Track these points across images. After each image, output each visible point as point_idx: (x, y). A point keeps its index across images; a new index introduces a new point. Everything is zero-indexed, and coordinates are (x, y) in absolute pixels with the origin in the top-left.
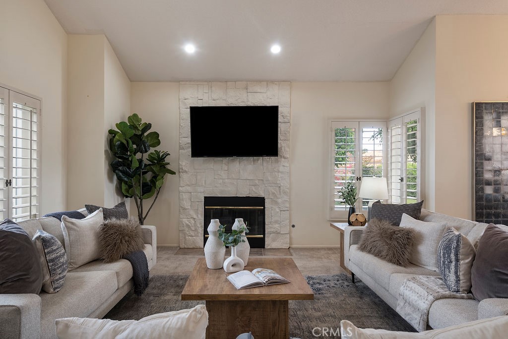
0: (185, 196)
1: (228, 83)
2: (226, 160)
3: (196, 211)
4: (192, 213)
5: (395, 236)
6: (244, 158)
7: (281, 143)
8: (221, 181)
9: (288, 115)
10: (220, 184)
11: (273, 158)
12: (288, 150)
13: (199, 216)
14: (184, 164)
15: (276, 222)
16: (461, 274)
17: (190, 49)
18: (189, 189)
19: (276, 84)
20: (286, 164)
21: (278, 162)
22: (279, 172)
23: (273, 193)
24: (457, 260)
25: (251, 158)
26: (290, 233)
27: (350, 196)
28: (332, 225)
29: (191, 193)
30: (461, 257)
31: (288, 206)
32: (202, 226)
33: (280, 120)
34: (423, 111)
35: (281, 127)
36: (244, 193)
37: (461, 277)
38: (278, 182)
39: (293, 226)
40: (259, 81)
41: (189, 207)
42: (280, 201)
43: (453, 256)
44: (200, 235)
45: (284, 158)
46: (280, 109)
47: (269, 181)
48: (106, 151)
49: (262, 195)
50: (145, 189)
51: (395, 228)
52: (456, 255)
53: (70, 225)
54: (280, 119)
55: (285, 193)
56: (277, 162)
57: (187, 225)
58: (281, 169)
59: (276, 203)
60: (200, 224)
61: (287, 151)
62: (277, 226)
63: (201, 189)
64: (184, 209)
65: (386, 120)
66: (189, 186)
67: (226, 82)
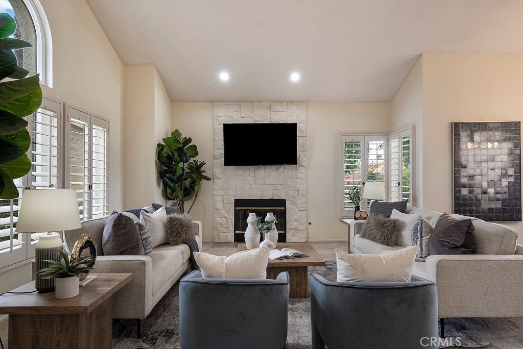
0: (219, 199)
1: (255, 103)
2: (252, 168)
3: (228, 211)
4: (224, 212)
5: (385, 225)
6: (268, 166)
7: (300, 154)
8: (249, 186)
9: (305, 130)
10: (248, 188)
11: (292, 166)
12: (305, 159)
13: (231, 216)
14: (217, 171)
15: (295, 220)
16: (424, 245)
17: (224, 77)
18: (222, 192)
19: (295, 104)
20: (303, 172)
21: (297, 170)
22: (297, 178)
23: (293, 196)
24: (422, 237)
25: (274, 167)
26: (307, 229)
27: (355, 197)
28: (341, 221)
29: (223, 196)
30: (424, 234)
31: (305, 206)
32: (232, 224)
33: (298, 135)
34: (414, 129)
35: (300, 140)
36: (268, 196)
37: (424, 248)
38: (297, 186)
39: (310, 223)
40: (280, 102)
41: (222, 208)
42: (298, 202)
43: (419, 234)
44: (231, 232)
45: (302, 166)
46: (298, 125)
47: (289, 185)
48: (156, 161)
49: (283, 198)
50: (185, 192)
51: (387, 219)
52: (421, 233)
53: (146, 217)
54: (299, 134)
55: (302, 195)
56: (296, 169)
57: (220, 223)
58: (300, 175)
59: (296, 204)
60: (231, 222)
61: (304, 161)
62: (296, 223)
63: (232, 193)
64: (218, 210)
65: (387, 134)
66: (222, 190)
67: (253, 102)
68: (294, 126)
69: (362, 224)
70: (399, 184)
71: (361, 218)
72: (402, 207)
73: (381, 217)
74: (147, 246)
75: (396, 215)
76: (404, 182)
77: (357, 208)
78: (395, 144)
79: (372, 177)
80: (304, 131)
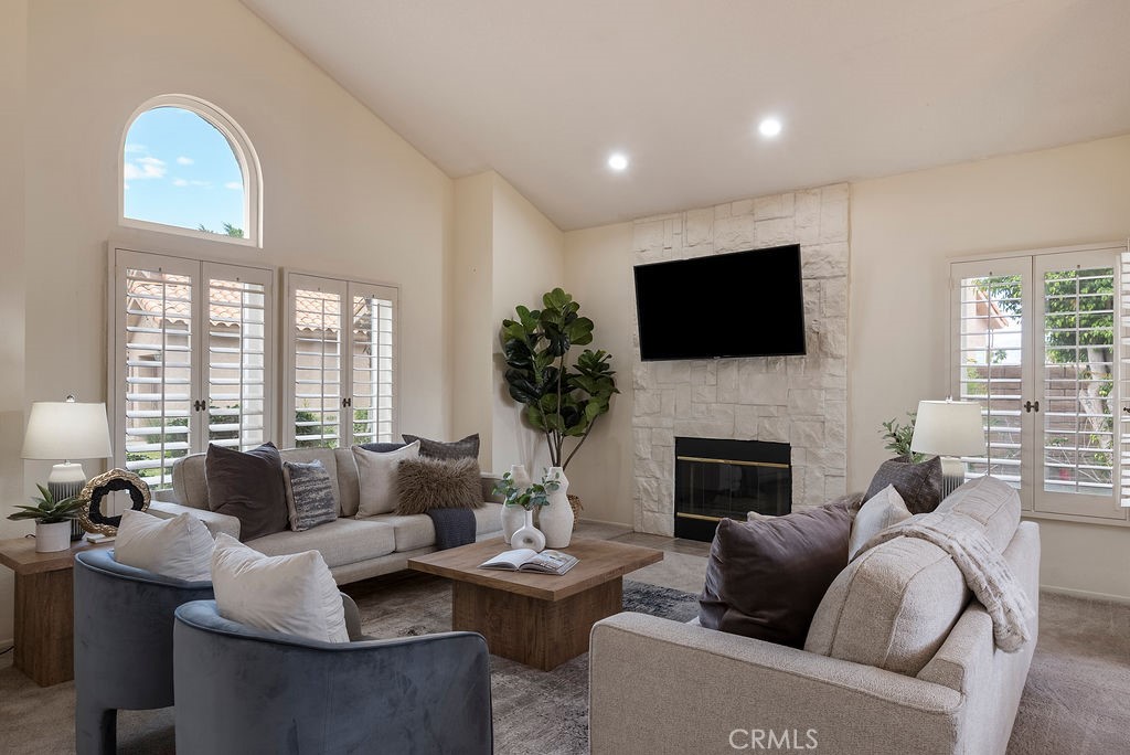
0: (642, 434)
1: (718, 208)
2: (711, 365)
3: (661, 464)
4: (653, 466)
6: (748, 359)
8: (703, 407)
9: (843, 259)
10: (703, 412)
12: (843, 338)
13: (666, 474)
14: (639, 373)
15: (814, 499)
18: (648, 420)
19: (814, 194)
20: (837, 371)
21: (819, 366)
22: (820, 388)
23: (809, 436)
25: (762, 360)
29: (651, 428)
31: (843, 465)
32: (670, 495)
33: (805, 274)
36: (746, 432)
38: (819, 411)
40: (776, 194)
41: (650, 456)
42: (822, 453)
44: (667, 511)
47: (797, 407)
49: (783, 438)
54: (807, 271)
55: (835, 436)
56: (817, 364)
57: (646, 490)
58: (827, 381)
59: (816, 458)
60: (668, 489)
61: (839, 342)
63: (668, 422)
64: (641, 459)
66: (648, 414)
67: (714, 206)
68: (792, 253)
74: (301, 505)
80: (838, 262)
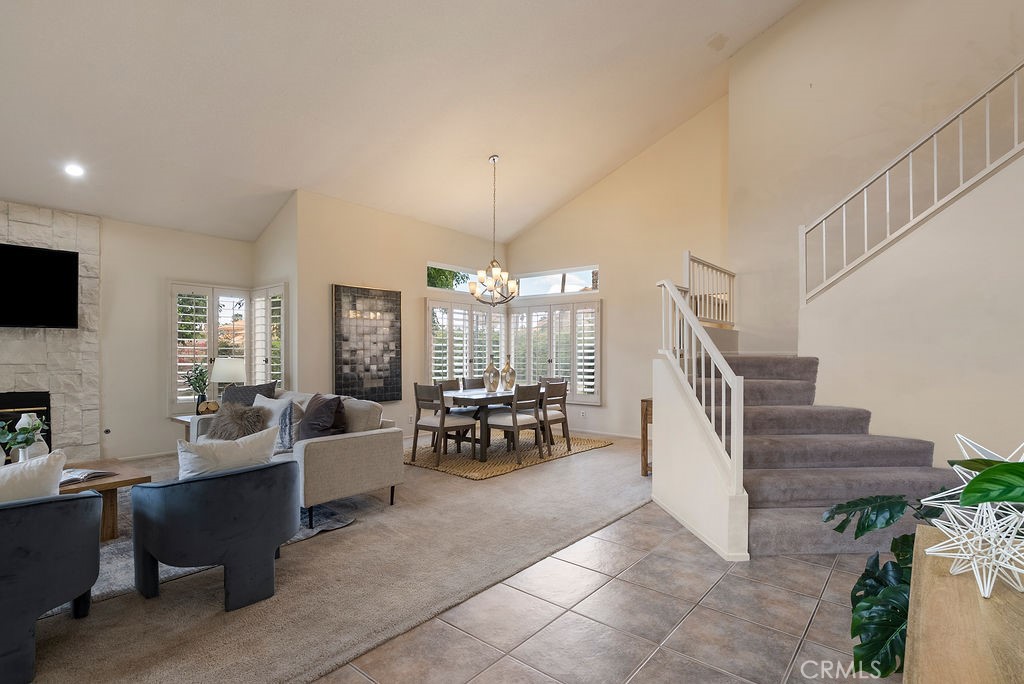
5: (245, 416)
7: (83, 308)
9: (96, 266)
11: (66, 331)
12: (97, 319)
15: (73, 428)
16: (293, 433)
19: (71, 216)
21: (76, 336)
22: (78, 351)
23: (67, 385)
24: (291, 424)
26: (101, 442)
27: (198, 381)
28: (173, 420)
30: (293, 420)
31: (96, 401)
33: (80, 274)
34: (287, 286)
35: (83, 283)
36: (2, 387)
37: (293, 436)
38: (77, 367)
39: (107, 432)
40: (35, 206)
42: (80, 395)
43: (287, 420)
45: (88, 330)
46: (80, 258)
47: (58, 365)
49: (44, 388)
51: (247, 408)
52: (290, 419)
54: (81, 271)
55: (90, 383)
58: (83, 347)
59: (75, 400)
61: (94, 321)
62: (75, 434)
65: (248, 289)
69: (210, 419)
70: (266, 361)
71: (208, 411)
72: (269, 391)
73: (240, 407)
75: (260, 401)
76: (274, 359)
77: (202, 398)
78: (261, 305)
79: (226, 351)
80: (92, 268)
